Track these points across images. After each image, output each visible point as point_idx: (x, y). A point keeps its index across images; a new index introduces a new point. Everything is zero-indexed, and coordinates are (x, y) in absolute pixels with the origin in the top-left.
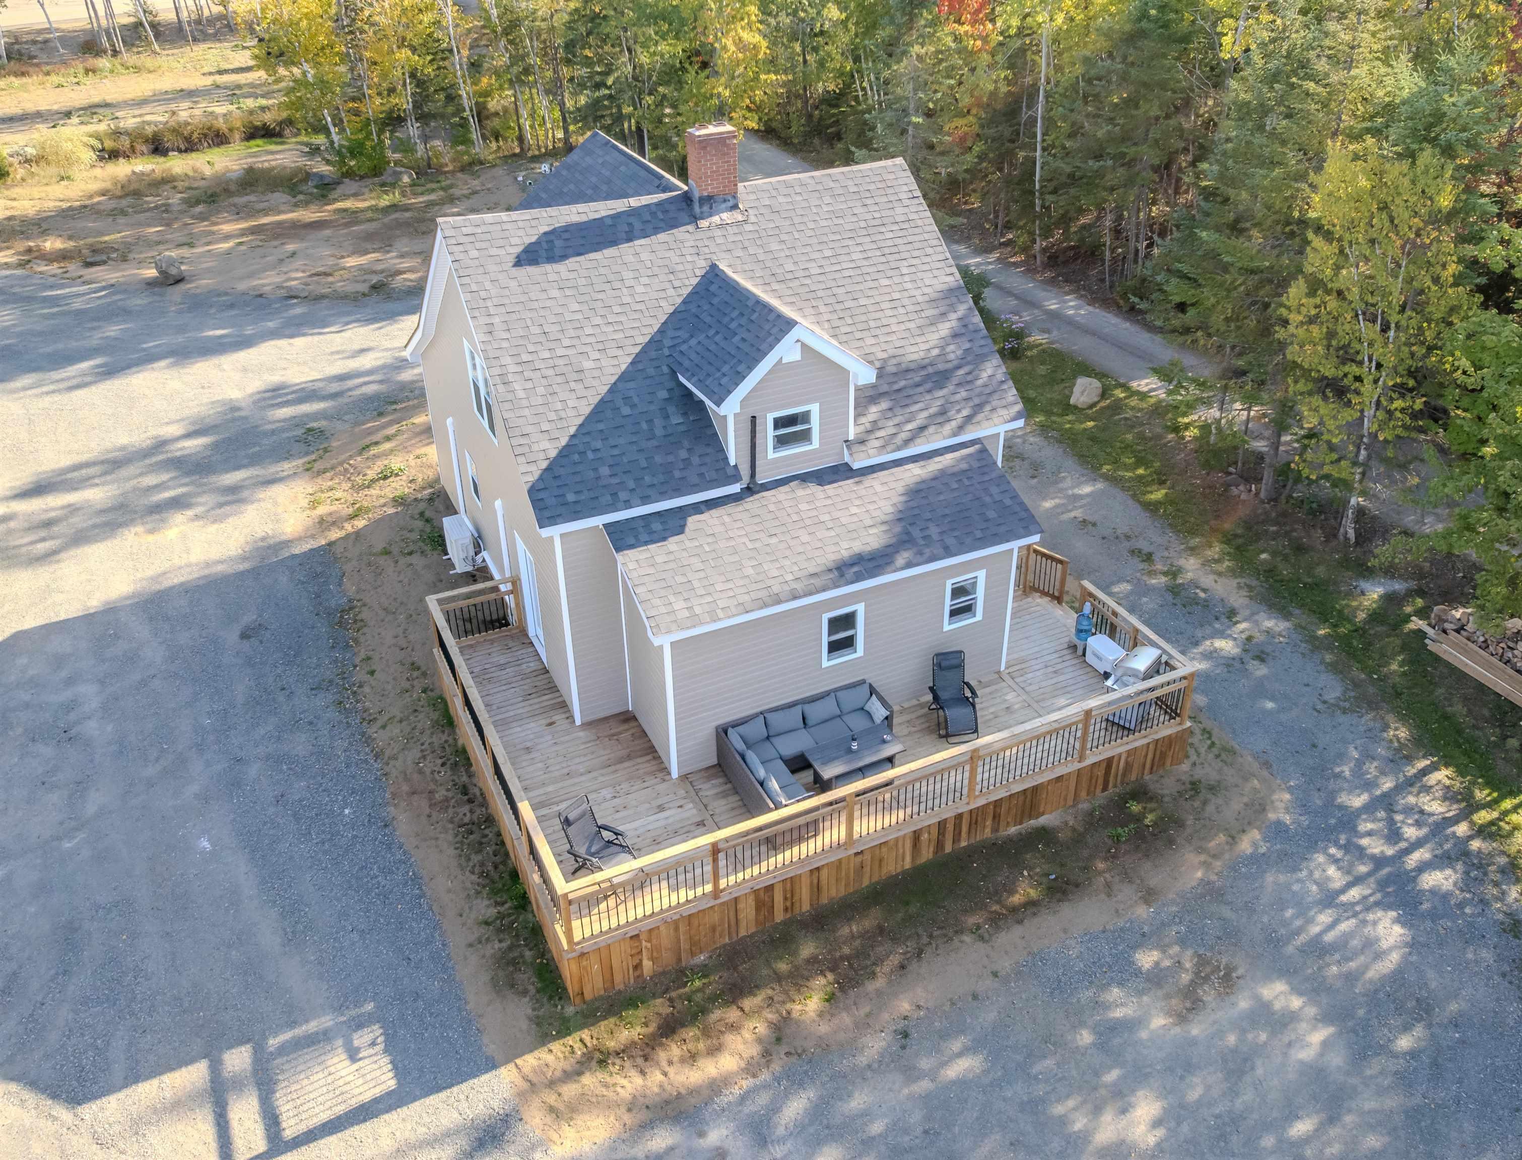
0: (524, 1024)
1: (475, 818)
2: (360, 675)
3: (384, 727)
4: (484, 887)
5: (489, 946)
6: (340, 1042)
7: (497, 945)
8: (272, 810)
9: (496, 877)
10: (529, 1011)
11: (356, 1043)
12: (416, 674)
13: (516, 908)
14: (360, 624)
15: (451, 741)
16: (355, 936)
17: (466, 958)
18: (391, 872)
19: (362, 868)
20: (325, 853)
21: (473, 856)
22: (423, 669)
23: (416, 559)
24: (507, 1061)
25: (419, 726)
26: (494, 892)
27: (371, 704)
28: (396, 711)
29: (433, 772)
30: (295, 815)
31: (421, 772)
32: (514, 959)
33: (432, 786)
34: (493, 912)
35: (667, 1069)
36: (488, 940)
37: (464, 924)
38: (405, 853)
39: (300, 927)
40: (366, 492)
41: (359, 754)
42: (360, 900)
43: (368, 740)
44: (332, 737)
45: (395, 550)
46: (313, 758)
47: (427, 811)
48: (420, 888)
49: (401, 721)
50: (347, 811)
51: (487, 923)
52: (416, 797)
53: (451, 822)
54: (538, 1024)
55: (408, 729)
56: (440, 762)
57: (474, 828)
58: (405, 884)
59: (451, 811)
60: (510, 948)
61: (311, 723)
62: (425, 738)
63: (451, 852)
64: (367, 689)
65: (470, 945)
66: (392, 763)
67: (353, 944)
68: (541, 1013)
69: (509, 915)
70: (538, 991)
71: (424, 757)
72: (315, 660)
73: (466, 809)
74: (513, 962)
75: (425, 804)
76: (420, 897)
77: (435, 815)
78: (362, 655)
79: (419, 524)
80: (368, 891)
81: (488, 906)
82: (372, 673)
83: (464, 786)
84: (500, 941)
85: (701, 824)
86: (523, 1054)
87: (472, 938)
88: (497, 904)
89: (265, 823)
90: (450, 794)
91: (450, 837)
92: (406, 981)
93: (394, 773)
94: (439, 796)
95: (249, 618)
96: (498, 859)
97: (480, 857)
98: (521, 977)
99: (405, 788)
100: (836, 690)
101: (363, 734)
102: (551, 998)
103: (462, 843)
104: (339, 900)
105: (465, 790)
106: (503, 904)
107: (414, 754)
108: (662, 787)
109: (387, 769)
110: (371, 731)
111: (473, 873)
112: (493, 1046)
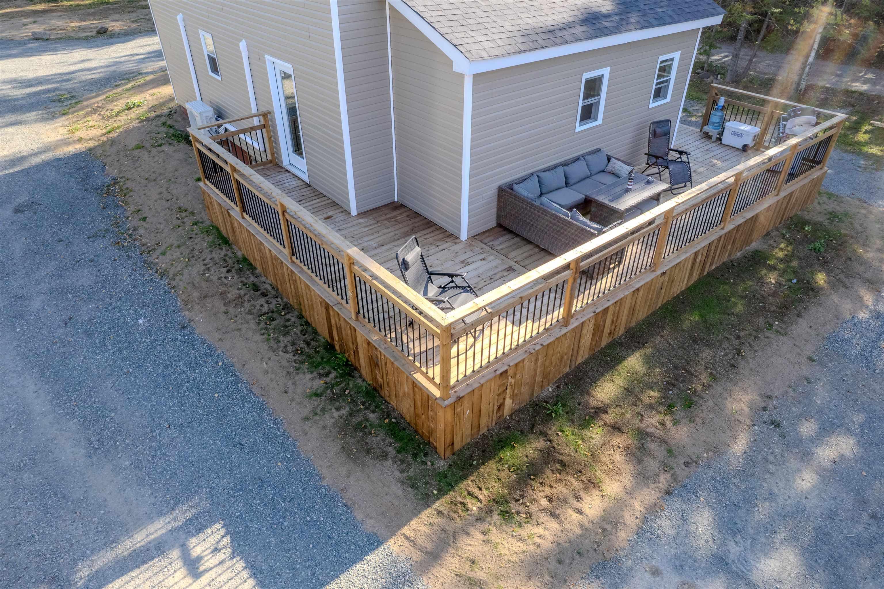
0: (397, 490)
1: (272, 306)
2: (132, 222)
3: (164, 254)
4: (302, 362)
5: (327, 416)
6: (175, 554)
7: (336, 414)
8: (60, 332)
9: (311, 351)
10: (398, 474)
11: (196, 551)
12: (184, 214)
13: (342, 376)
14: (126, 192)
15: (230, 254)
16: (174, 432)
17: (305, 433)
18: (198, 365)
19: (166, 367)
20: (124, 359)
21: (281, 338)
22: (190, 210)
23: (165, 148)
24: (393, 533)
25: (197, 247)
26: (314, 366)
27: (149, 241)
28: (173, 240)
29: (220, 278)
30: (86, 332)
31: (208, 280)
32: (359, 423)
33: (222, 289)
34: (319, 384)
35: (578, 505)
36: (323, 410)
37: (292, 400)
38: (209, 347)
39: (107, 433)
40: (115, 119)
41: (143, 276)
42: (172, 397)
43: (152, 265)
44: (115, 268)
45: (147, 145)
46: (99, 286)
47: (223, 308)
48: (234, 375)
49: (179, 247)
50: (141, 321)
51: (316, 395)
52: (208, 300)
53: (250, 313)
54: (414, 486)
55: (188, 251)
56: (225, 269)
57: (275, 315)
58: (218, 374)
59: (247, 305)
60: (351, 414)
61: (92, 261)
62: (206, 254)
63: (258, 337)
64: (141, 231)
65: (306, 419)
66: (177, 278)
67: (173, 440)
68: (411, 473)
69: (337, 384)
70: (399, 452)
71: (208, 269)
72: (89, 219)
73: (262, 301)
74: (359, 427)
75: (219, 304)
76: (236, 383)
77: (232, 310)
78: (132, 208)
79: (165, 129)
80: (179, 387)
81: (313, 379)
82: (144, 219)
83: (254, 284)
84: (338, 409)
85: (510, 269)
86: (408, 521)
87: (306, 411)
88: (321, 375)
89: (54, 344)
90: (242, 292)
91: (252, 325)
92: (244, 468)
93: (182, 285)
94: (232, 294)
95: (23, 198)
96: (308, 337)
97: (289, 338)
98: (373, 441)
99: (196, 294)
100: (583, 156)
101: (145, 262)
102: (415, 456)
103: (266, 329)
104: (148, 400)
105: (256, 288)
106: (328, 374)
107: (199, 267)
108: (457, 247)
109: (174, 283)
110: (153, 258)
111: (287, 352)
112: (370, 522)
